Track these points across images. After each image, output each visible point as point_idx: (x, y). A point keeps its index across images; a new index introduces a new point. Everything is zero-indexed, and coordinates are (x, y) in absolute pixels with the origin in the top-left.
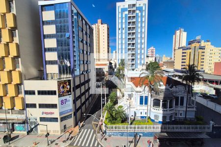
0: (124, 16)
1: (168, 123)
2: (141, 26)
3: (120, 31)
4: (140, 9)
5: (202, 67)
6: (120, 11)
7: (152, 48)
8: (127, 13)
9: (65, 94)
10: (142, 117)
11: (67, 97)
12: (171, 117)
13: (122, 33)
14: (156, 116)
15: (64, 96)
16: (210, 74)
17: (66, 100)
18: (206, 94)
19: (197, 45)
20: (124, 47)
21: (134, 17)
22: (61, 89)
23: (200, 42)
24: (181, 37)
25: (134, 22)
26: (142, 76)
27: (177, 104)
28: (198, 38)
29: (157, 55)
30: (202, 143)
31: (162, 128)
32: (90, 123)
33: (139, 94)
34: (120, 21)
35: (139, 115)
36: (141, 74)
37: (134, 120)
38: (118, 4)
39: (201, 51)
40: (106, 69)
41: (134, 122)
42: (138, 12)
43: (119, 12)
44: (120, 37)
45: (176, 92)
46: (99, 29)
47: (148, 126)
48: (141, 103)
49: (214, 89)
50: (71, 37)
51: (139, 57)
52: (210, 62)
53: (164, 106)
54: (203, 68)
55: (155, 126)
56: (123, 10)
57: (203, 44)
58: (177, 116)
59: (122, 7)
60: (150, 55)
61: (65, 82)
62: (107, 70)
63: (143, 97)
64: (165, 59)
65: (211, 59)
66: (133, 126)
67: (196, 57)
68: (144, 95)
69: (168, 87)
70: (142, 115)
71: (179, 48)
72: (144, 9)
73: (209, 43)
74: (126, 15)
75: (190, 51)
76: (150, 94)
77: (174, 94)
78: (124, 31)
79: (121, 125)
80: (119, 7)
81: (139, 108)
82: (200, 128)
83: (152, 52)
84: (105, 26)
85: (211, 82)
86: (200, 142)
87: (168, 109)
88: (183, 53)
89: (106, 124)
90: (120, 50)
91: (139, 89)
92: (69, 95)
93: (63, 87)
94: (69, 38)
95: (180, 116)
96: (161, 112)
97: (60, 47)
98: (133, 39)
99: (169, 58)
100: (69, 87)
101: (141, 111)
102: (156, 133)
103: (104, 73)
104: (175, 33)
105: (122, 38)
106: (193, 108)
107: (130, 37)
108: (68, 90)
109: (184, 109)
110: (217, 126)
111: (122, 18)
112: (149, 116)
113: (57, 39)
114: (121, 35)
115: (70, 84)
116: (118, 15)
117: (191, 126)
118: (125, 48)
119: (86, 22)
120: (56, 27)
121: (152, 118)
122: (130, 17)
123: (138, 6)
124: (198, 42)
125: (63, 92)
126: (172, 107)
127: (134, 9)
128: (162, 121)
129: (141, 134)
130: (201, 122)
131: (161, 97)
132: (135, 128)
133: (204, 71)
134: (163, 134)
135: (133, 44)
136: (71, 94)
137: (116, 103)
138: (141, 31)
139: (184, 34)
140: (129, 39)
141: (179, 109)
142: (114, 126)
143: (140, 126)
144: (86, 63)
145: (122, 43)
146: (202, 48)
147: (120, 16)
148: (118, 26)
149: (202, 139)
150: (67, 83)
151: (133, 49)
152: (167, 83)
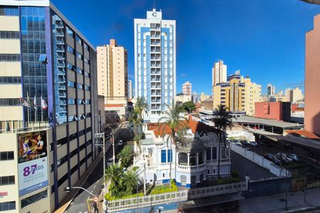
0: (145, 38)
1: (199, 186)
2: (168, 53)
3: (140, 58)
4: (166, 31)
5: (243, 108)
6: (139, 30)
7: (188, 83)
8: (149, 34)
9: (33, 157)
10: (165, 181)
11: (38, 162)
12: (202, 176)
13: (142, 60)
14: (183, 178)
15: (31, 160)
16: (251, 117)
17: (35, 166)
18: (246, 141)
19: (236, 81)
20: (145, 80)
21: (158, 41)
22: (25, 148)
23: (239, 78)
24: (221, 71)
25: (158, 48)
26: (163, 121)
27: (208, 158)
28: (237, 72)
29: (195, 93)
30: (237, 207)
31: (189, 194)
32: (83, 200)
33: (159, 147)
34: (139, 45)
35: (160, 178)
36: (160, 119)
37: (154, 186)
38: (137, 21)
39: (241, 88)
40: (122, 112)
41: (153, 190)
42: (163, 34)
43: (138, 32)
44: (140, 66)
45: (207, 142)
46: (111, 52)
47: (170, 194)
48: (163, 160)
49: (254, 134)
50: (49, 61)
51: (166, 94)
52: (251, 102)
53: (193, 162)
54: (244, 110)
55: (181, 192)
56: (144, 30)
57: (242, 80)
58: (210, 174)
59: (142, 26)
60: (185, 93)
61: (34, 136)
62: (124, 113)
63: (165, 151)
64: (204, 97)
65: (251, 98)
66: (150, 196)
67: (236, 96)
68: (166, 149)
69: (198, 136)
70: (164, 178)
71: (217, 84)
72: (171, 31)
73: (249, 80)
74: (147, 36)
75: (229, 88)
76: (174, 146)
77: (205, 145)
78: (145, 59)
79: (131, 198)
80: (137, 25)
81: (160, 167)
82: (235, 187)
83: (188, 88)
84: (122, 49)
85: (252, 126)
86: (234, 206)
87: (198, 165)
88: (222, 90)
89: (107, 200)
90: (140, 84)
91: (159, 140)
92: (42, 157)
93: (30, 144)
94: (45, 62)
95: (214, 174)
96: (189, 170)
97: (28, 77)
98: (158, 70)
99: (208, 97)
100: (41, 143)
101: (163, 172)
102: (180, 203)
103: (118, 117)
104: (214, 66)
105: (142, 67)
106: (227, 160)
107: (154, 67)
108: (40, 148)
109: (217, 164)
110: (253, 181)
111: (142, 40)
112: (173, 178)
113: (22, 63)
114: (142, 64)
115: (44, 139)
116: (137, 36)
117: (224, 186)
118: (147, 82)
119: (82, 41)
120: (22, 43)
121: (178, 180)
122: (152, 40)
123: (163, 26)
124: (238, 78)
125: (29, 154)
126: (202, 163)
127: (159, 30)
128: (190, 183)
129: (162, 208)
130: (236, 179)
131: (188, 150)
132: (152, 199)
133: (245, 113)
134: (189, 202)
135: (158, 77)
136: (46, 155)
137: (130, 163)
138: (168, 60)
139: (224, 68)
140: (153, 70)
141: (212, 164)
142: (120, 200)
143: (160, 195)
144: (82, 103)
145: (142, 75)
146: (242, 85)
147: (139, 37)
148: (137, 50)
149: (237, 201)
150: (39, 138)
151: (158, 84)
152: (197, 130)
